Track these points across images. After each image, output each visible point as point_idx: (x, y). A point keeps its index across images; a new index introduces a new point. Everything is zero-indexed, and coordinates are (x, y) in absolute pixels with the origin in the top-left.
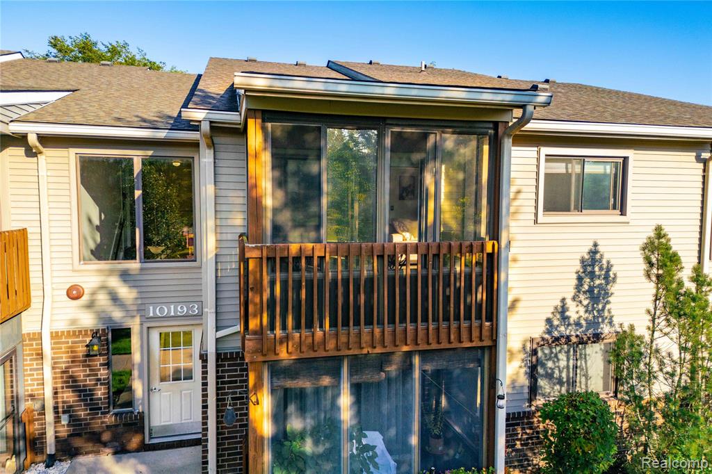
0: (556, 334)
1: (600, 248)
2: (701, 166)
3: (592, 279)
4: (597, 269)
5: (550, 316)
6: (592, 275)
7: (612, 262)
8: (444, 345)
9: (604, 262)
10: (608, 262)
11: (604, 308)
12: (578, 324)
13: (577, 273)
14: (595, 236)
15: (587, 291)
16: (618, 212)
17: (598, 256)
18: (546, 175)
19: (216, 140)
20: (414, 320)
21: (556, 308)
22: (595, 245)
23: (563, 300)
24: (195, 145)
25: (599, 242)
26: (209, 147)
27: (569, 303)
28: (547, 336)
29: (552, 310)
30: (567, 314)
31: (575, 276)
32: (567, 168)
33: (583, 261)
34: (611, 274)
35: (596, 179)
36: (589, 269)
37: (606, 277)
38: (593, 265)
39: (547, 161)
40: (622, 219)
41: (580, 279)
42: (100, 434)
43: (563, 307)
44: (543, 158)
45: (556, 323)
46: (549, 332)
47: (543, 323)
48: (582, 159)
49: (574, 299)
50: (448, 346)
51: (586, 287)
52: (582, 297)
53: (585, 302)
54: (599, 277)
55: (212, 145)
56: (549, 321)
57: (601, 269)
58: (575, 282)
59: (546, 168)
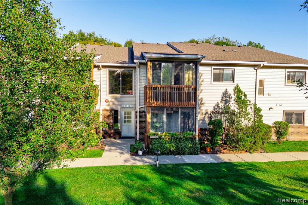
0: (216, 110)
1: (228, 90)
2: (255, 71)
3: (226, 98)
4: (227, 95)
5: (215, 106)
6: (226, 97)
7: (231, 94)
8: (185, 106)
9: (229, 94)
10: (230, 94)
11: (229, 105)
12: (222, 108)
13: (222, 96)
14: (227, 87)
15: (225, 100)
16: (233, 82)
17: (227, 92)
18: (214, 73)
19: (140, 66)
20: (179, 101)
21: (216, 104)
22: (226, 89)
23: (218, 102)
24: (135, 68)
25: (227, 89)
26: (138, 67)
27: (219, 103)
28: (214, 111)
29: (215, 105)
30: (219, 106)
31: (221, 97)
32: (220, 71)
33: (223, 93)
34: (231, 97)
35: (227, 74)
36: (225, 95)
37: (229, 97)
38: (226, 94)
39: (214, 70)
40: (234, 83)
41: (222, 97)
42: (110, 135)
43: (218, 104)
44: (213, 69)
45: (216, 108)
46: (214, 110)
47: (213, 108)
48: (223, 69)
49: (221, 102)
50: (186, 106)
51: (224, 99)
52: (223, 102)
53: (224, 103)
54: (227, 97)
55: (139, 67)
56: (214, 107)
57: (228, 95)
58: (221, 98)
59: (213, 71)
